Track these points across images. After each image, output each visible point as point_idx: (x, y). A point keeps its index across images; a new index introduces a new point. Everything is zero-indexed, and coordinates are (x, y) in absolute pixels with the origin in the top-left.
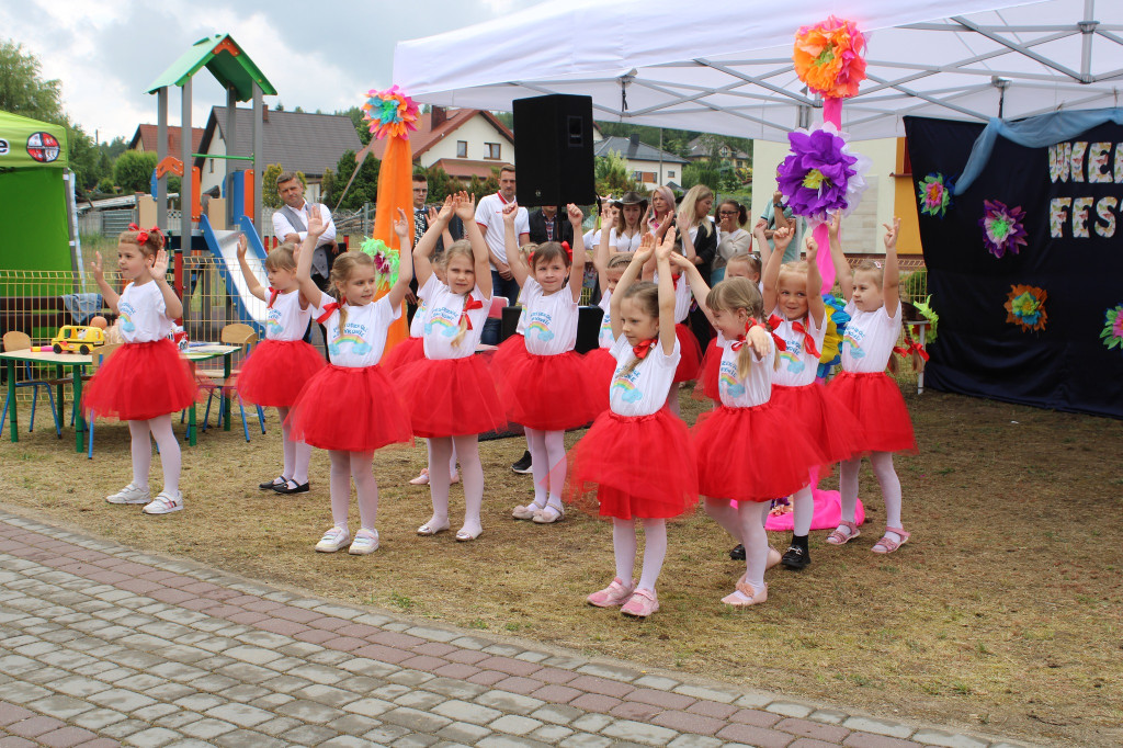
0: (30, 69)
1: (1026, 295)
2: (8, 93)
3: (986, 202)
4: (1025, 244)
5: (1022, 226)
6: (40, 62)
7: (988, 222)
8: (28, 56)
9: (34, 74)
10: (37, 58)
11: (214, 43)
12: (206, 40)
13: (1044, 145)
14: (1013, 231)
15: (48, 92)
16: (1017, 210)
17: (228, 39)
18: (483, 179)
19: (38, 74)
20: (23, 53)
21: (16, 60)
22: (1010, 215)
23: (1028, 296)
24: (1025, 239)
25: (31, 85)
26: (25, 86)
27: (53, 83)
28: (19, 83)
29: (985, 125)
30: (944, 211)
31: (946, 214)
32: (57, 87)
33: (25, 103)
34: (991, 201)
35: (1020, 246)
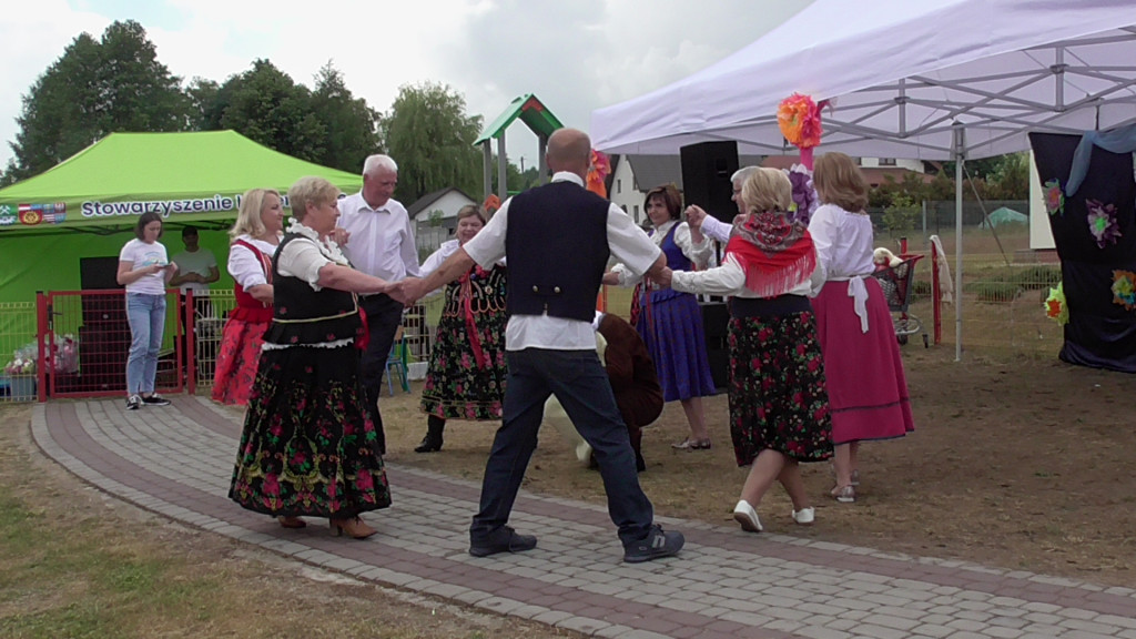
0: (456, 107)
1: (1123, 278)
2: (437, 129)
3: (1087, 201)
4: (1120, 235)
5: (1115, 220)
6: (465, 100)
7: (1090, 217)
8: (454, 96)
9: (459, 112)
10: (462, 97)
11: (524, 99)
12: (518, 99)
13: (1129, 150)
14: (1108, 225)
15: (470, 126)
16: (1110, 207)
17: (533, 96)
18: (875, 186)
19: (463, 112)
20: (450, 94)
21: (443, 100)
22: (1106, 211)
23: (1125, 280)
24: (1120, 231)
25: (457, 122)
26: (452, 123)
27: (475, 119)
28: (447, 121)
29: (1081, 136)
30: (1062, 211)
31: (1065, 213)
32: (480, 122)
33: (452, 138)
34: (1091, 200)
35: (1117, 237)
